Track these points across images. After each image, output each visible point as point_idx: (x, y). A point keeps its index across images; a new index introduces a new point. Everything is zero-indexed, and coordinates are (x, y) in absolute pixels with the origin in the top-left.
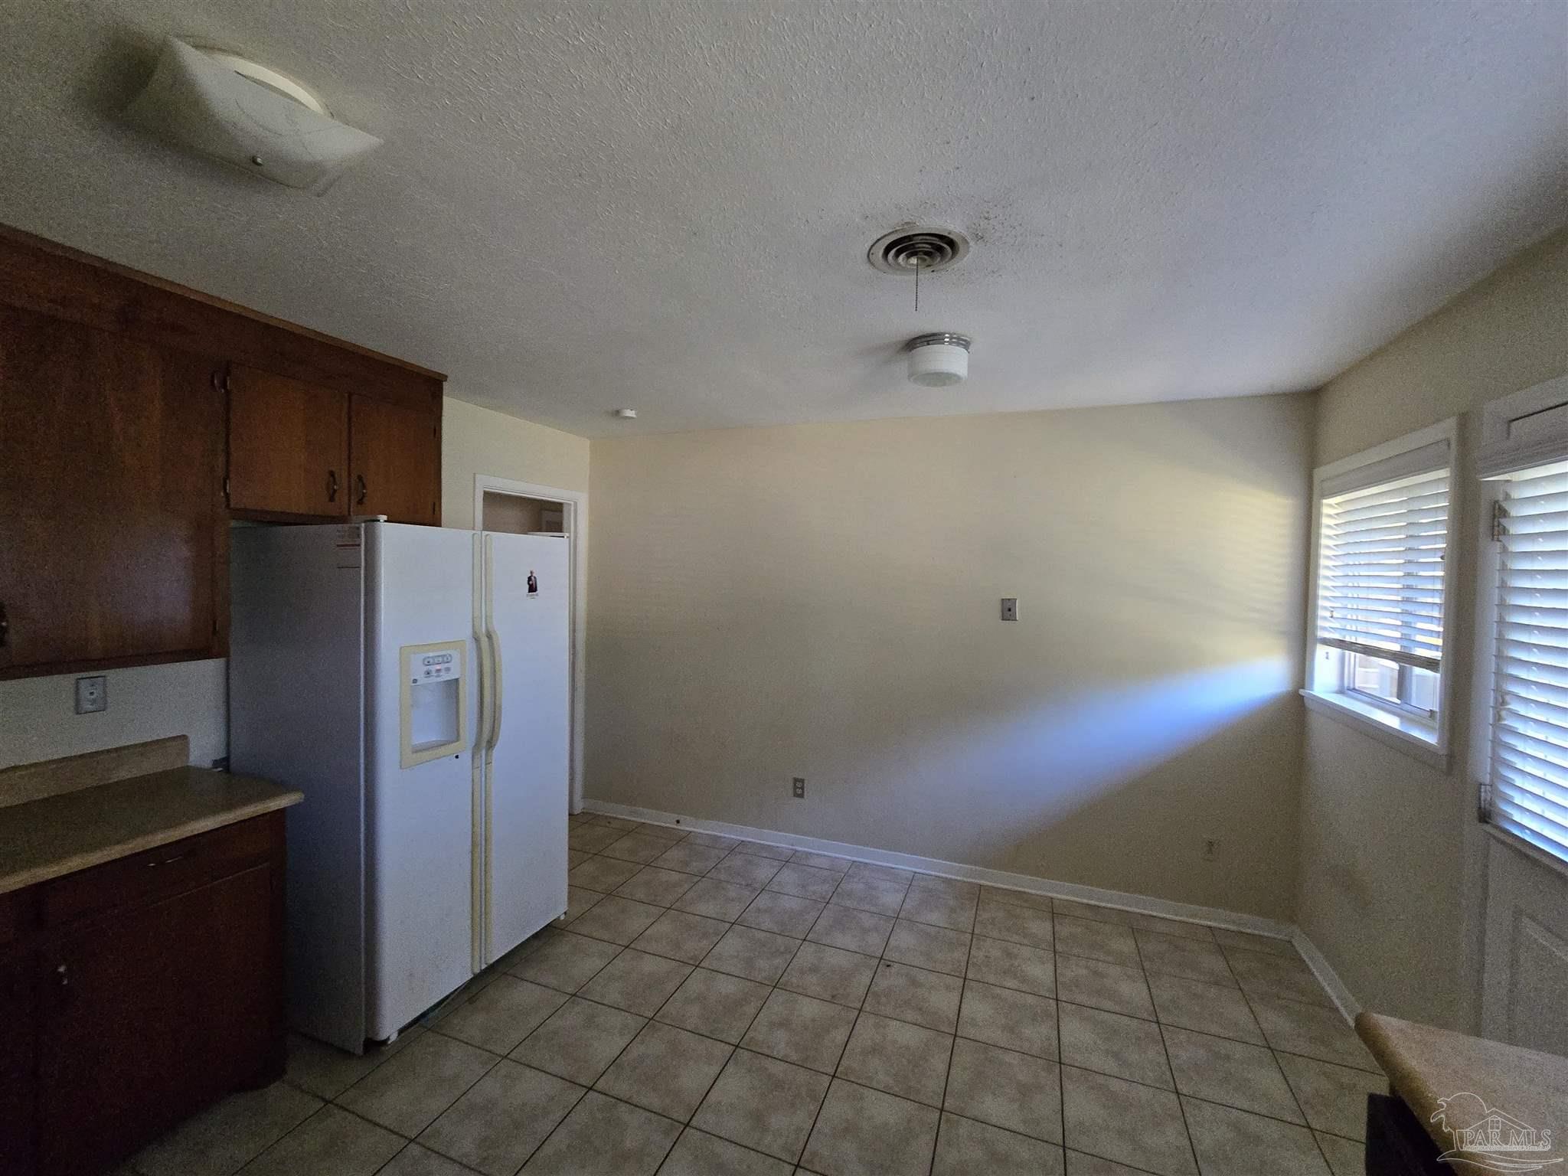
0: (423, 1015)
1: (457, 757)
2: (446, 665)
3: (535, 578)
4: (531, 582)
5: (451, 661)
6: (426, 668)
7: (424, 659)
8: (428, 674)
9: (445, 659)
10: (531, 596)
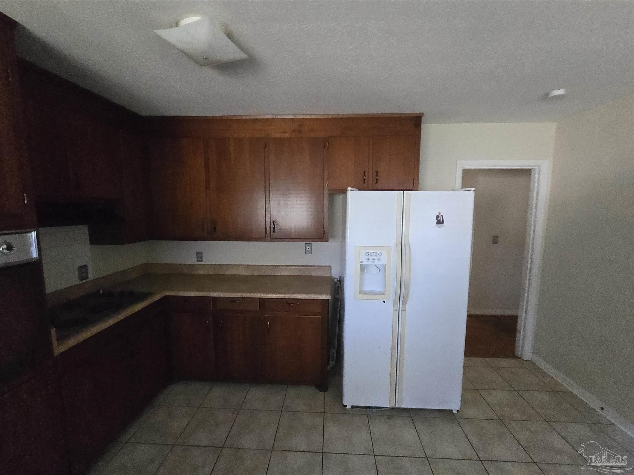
0: (369, 407)
1: (384, 302)
2: (378, 257)
3: (442, 216)
4: (439, 219)
5: (381, 255)
6: (367, 257)
7: (366, 253)
8: (368, 260)
9: (378, 254)
10: (438, 226)
